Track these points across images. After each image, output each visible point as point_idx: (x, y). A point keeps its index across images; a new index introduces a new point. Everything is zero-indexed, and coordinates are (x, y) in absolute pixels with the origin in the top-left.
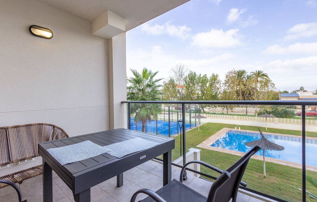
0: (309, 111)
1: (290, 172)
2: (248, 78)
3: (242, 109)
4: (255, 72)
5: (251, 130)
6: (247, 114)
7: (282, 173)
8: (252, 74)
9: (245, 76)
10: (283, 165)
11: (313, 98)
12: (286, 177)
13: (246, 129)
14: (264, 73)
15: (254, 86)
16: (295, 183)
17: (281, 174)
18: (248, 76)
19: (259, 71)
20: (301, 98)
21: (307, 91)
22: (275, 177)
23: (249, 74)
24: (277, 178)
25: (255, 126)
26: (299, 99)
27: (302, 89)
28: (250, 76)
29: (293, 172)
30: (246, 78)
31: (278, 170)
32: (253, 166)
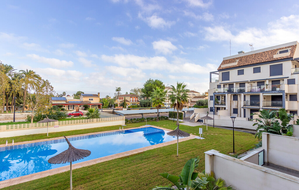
0: (75, 112)
1: (88, 173)
2: (16, 77)
3: (5, 116)
4: (26, 71)
5: (29, 140)
6: (14, 121)
7: (83, 177)
8: (21, 72)
9: (12, 74)
10: (79, 169)
11: (73, 102)
12: (88, 180)
13: (22, 141)
14: (36, 74)
15: (23, 87)
16: (96, 182)
17: (82, 179)
18: (15, 74)
19: (30, 71)
20: (68, 101)
21: (70, 96)
22: (79, 186)
23: (17, 72)
24: (82, 186)
25: (32, 134)
26: (66, 102)
27: (64, 94)
28: (18, 75)
29: (90, 171)
30: (13, 76)
31: (79, 176)
32: (53, 186)
